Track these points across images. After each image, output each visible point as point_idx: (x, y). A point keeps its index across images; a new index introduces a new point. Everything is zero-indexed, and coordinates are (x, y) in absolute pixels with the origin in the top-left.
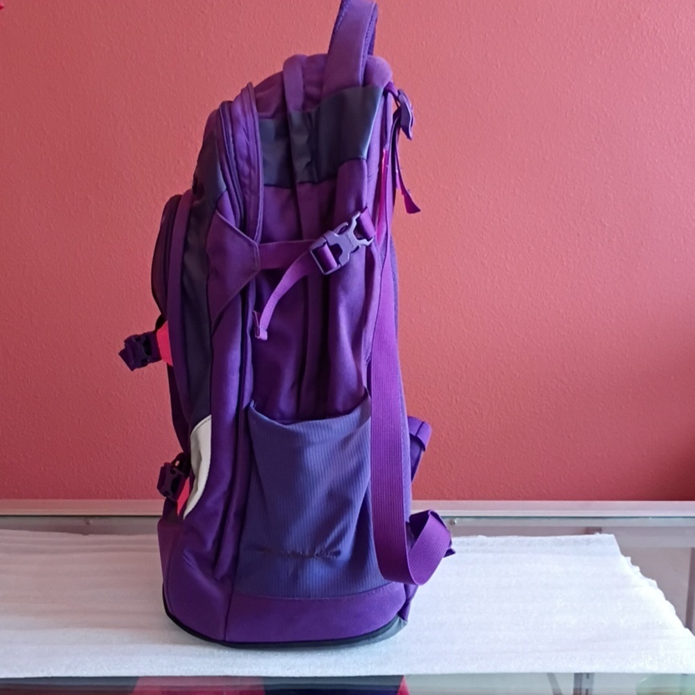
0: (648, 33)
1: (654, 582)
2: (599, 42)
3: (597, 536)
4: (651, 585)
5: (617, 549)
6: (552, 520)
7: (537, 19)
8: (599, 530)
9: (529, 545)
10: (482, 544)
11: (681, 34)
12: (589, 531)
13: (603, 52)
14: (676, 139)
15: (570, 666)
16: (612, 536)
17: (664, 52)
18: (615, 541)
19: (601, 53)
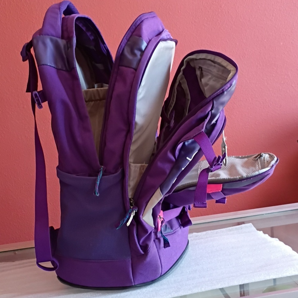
0: (225, 13)
1: (277, 239)
2: (206, 19)
3: (243, 225)
4: (277, 240)
5: (254, 229)
6: (223, 221)
7: (178, 11)
8: (243, 223)
9: (217, 233)
10: (196, 236)
11: (239, 12)
12: (239, 224)
13: (208, 23)
14: (242, 57)
15: (261, 278)
16: (251, 224)
17: (233, 20)
18: (253, 225)
19: (207, 23)
